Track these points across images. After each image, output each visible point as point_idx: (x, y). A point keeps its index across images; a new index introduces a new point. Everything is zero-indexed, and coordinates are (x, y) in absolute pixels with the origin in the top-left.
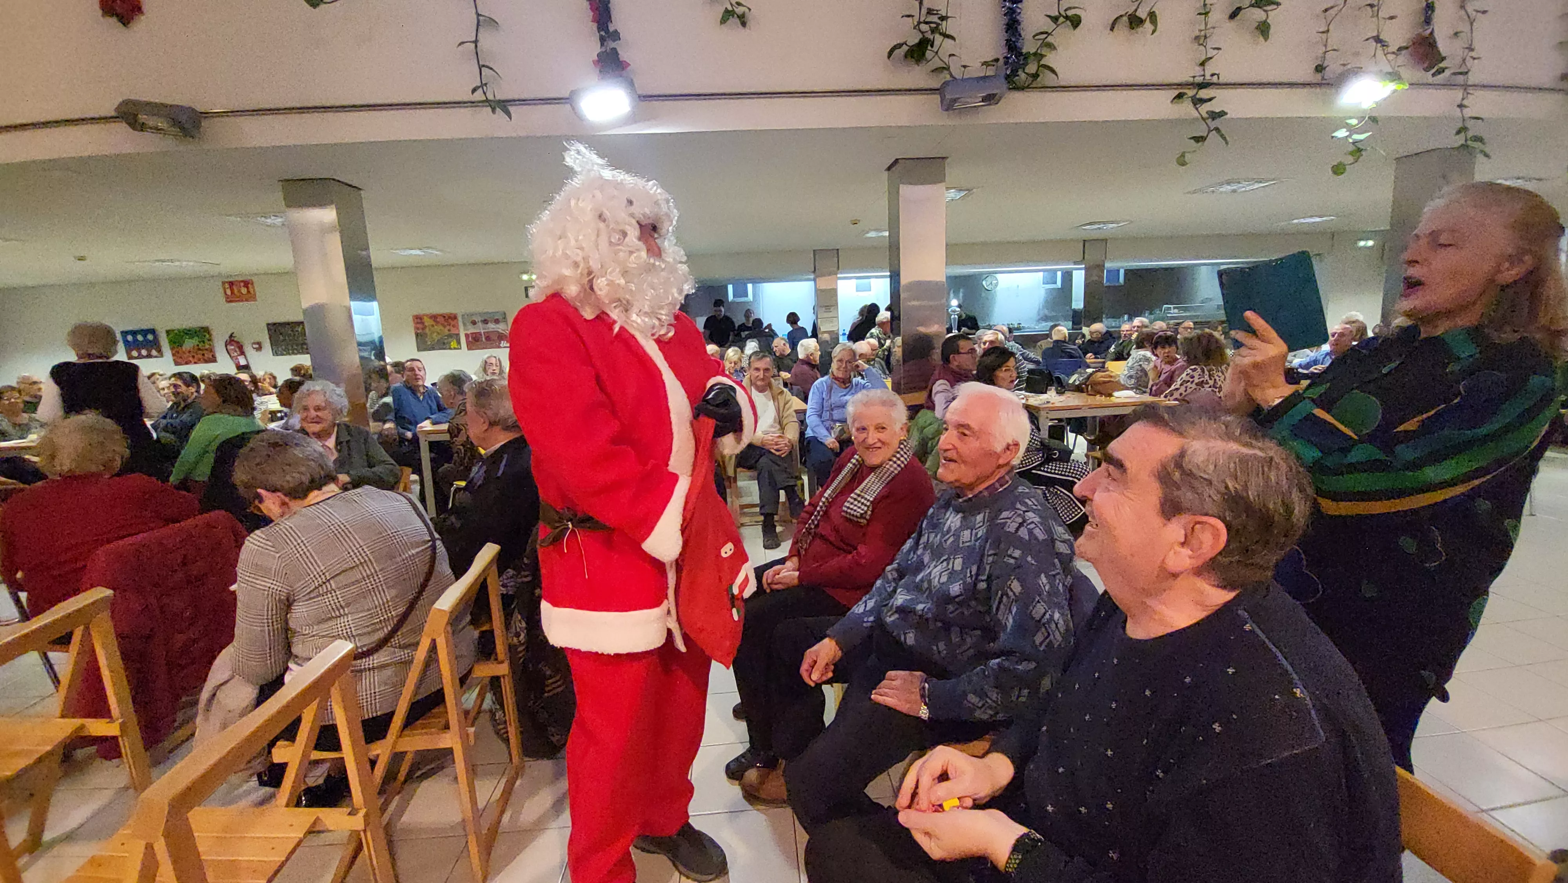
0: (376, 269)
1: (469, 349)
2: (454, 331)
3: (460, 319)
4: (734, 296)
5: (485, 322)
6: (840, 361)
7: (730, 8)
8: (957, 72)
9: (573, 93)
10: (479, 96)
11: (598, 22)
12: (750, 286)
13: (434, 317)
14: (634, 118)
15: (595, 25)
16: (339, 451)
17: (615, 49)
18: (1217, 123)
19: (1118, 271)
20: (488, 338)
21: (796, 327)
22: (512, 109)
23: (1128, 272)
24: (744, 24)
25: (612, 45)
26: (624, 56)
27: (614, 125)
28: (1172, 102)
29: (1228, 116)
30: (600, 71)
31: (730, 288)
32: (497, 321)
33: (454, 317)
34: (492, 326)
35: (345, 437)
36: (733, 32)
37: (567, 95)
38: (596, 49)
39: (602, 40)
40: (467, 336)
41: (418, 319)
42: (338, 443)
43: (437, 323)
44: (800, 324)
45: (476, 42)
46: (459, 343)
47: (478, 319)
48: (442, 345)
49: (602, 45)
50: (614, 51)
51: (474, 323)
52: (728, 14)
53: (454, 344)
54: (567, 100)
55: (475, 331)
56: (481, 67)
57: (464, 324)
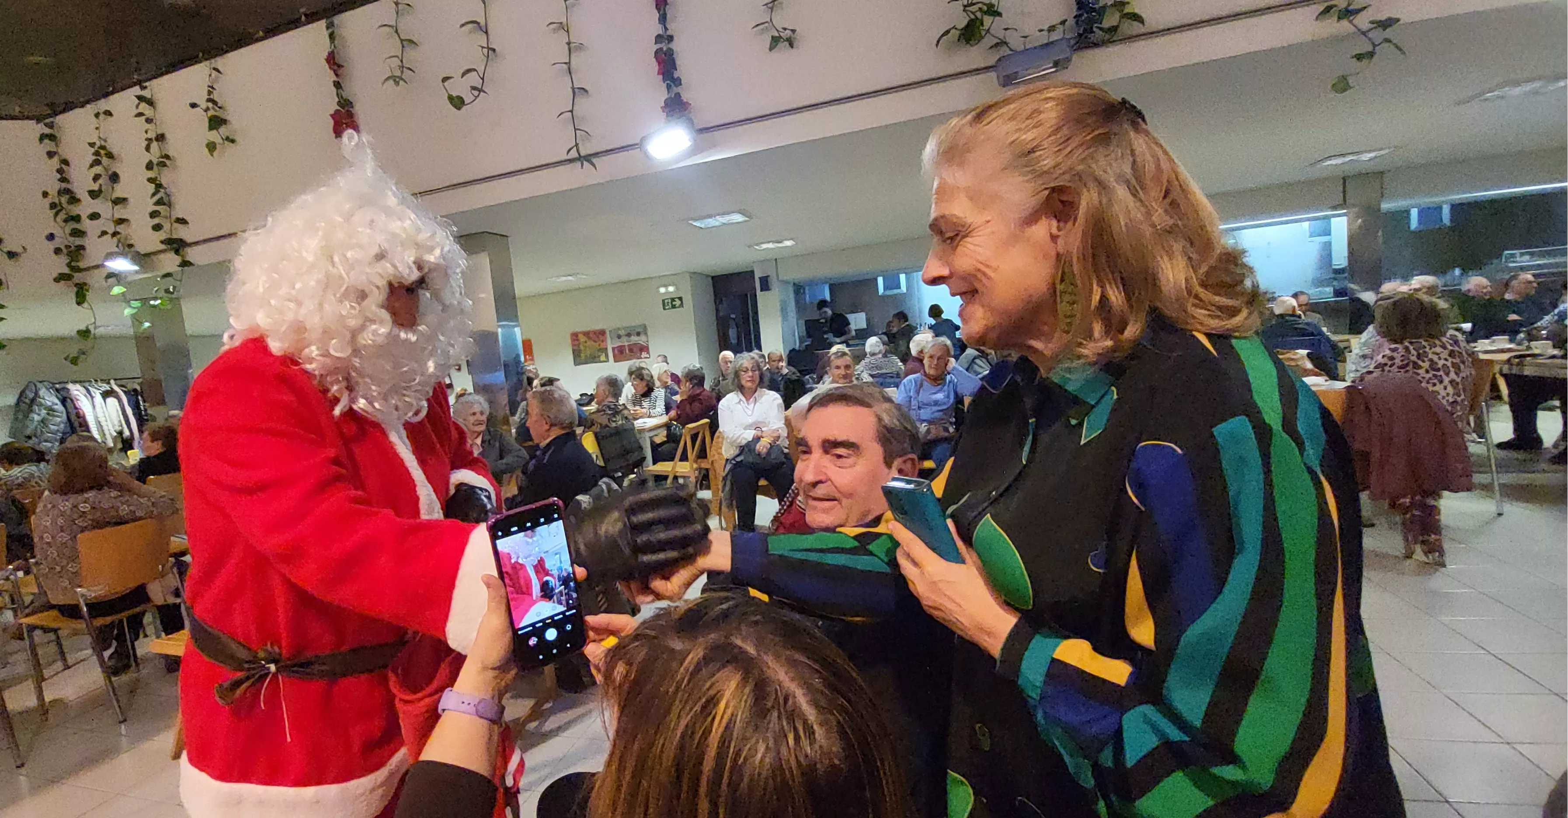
0: (520, 298)
1: (615, 361)
2: (603, 345)
3: (608, 333)
4: (885, 288)
5: (629, 335)
6: (931, 357)
7: (777, 34)
8: (1016, 42)
9: (643, 139)
10: (574, 154)
11: (663, 74)
12: (903, 277)
13: (586, 334)
14: (696, 149)
15: (661, 77)
16: (483, 447)
17: (679, 93)
18: (1389, 33)
19: (1440, 208)
20: (631, 350)
21: (939, 320)
22: (594, 160)
23: (1456, 208)
24: (791, 45)
25: (675, 90)
26: (685, 97)
27: (678, 161)
28: (1317, 19)
29: (1401, 22)
30: (667, 116)
31: (880, 280)
32: (638, 334)
33: (602, 333)
34: (634, 339)
35: (487, 437)
36: (783, 53)
37: (638, 141)
38: (662, 95)
39: (669, 87)
40: (613, 349)
41: (575, 336)
42: (483, 442)
43: (589, 338)
44: (944, 316)
45: (572, 111)
46: (607, 356)
47: (622, 332)
48: (593, 359)
49: (669, 92)
50: (678, 95)
51: (619, 337)
52: (775, 41)
53: (603, 358)
54: (637, 146)
55: (620, 344)
56: (575, 130)
57: (611, 338)
